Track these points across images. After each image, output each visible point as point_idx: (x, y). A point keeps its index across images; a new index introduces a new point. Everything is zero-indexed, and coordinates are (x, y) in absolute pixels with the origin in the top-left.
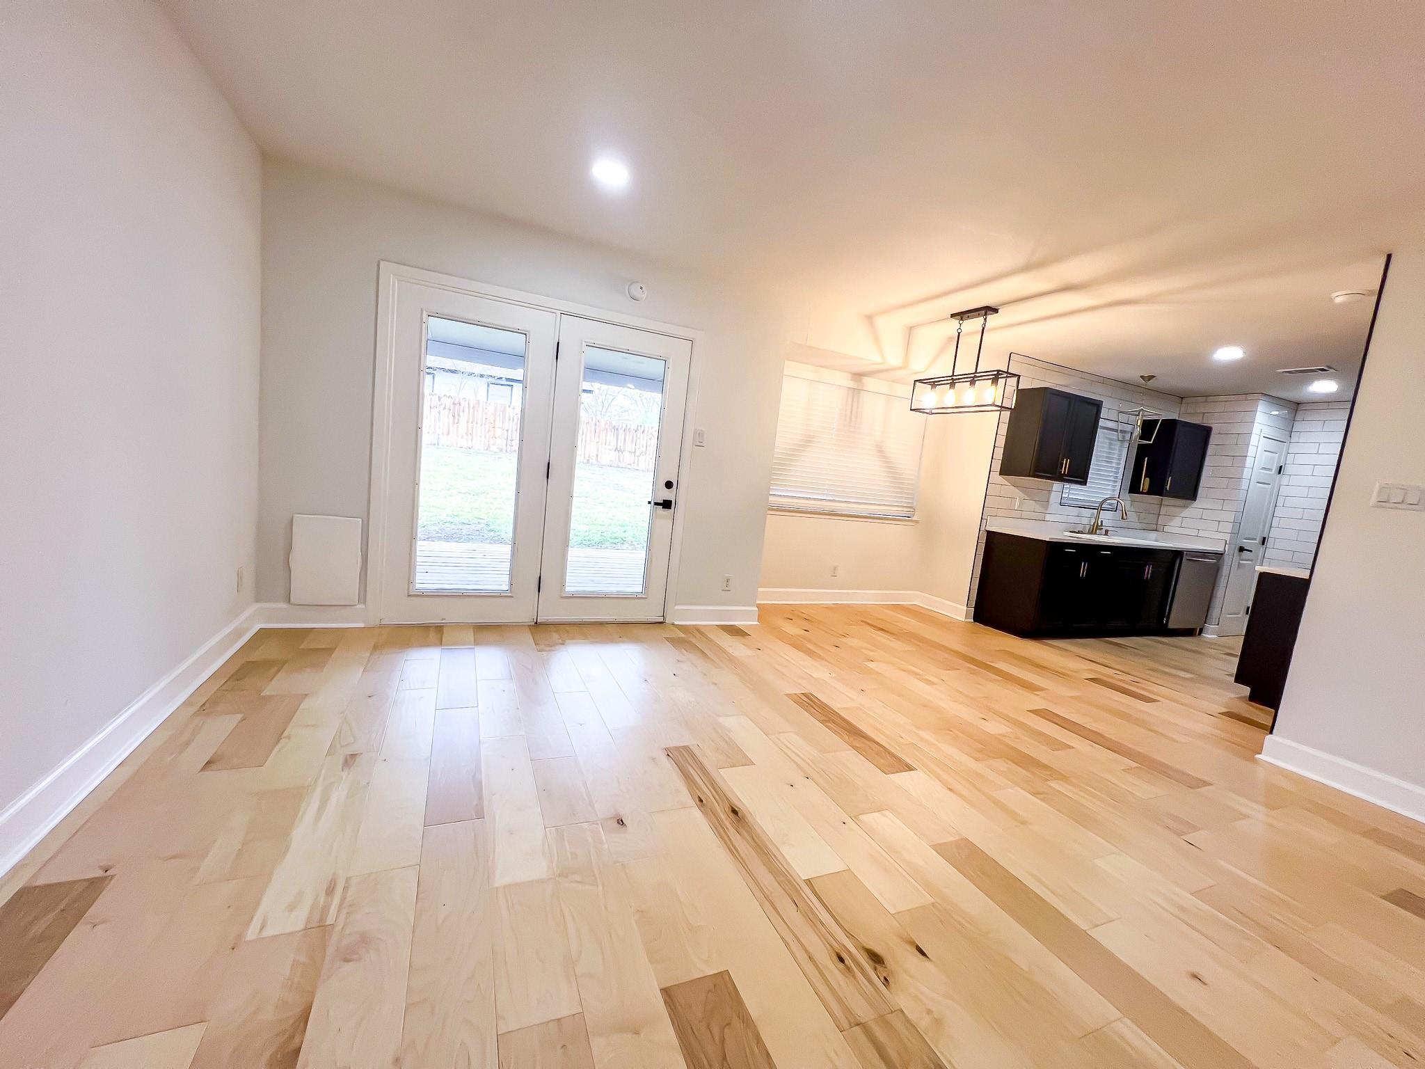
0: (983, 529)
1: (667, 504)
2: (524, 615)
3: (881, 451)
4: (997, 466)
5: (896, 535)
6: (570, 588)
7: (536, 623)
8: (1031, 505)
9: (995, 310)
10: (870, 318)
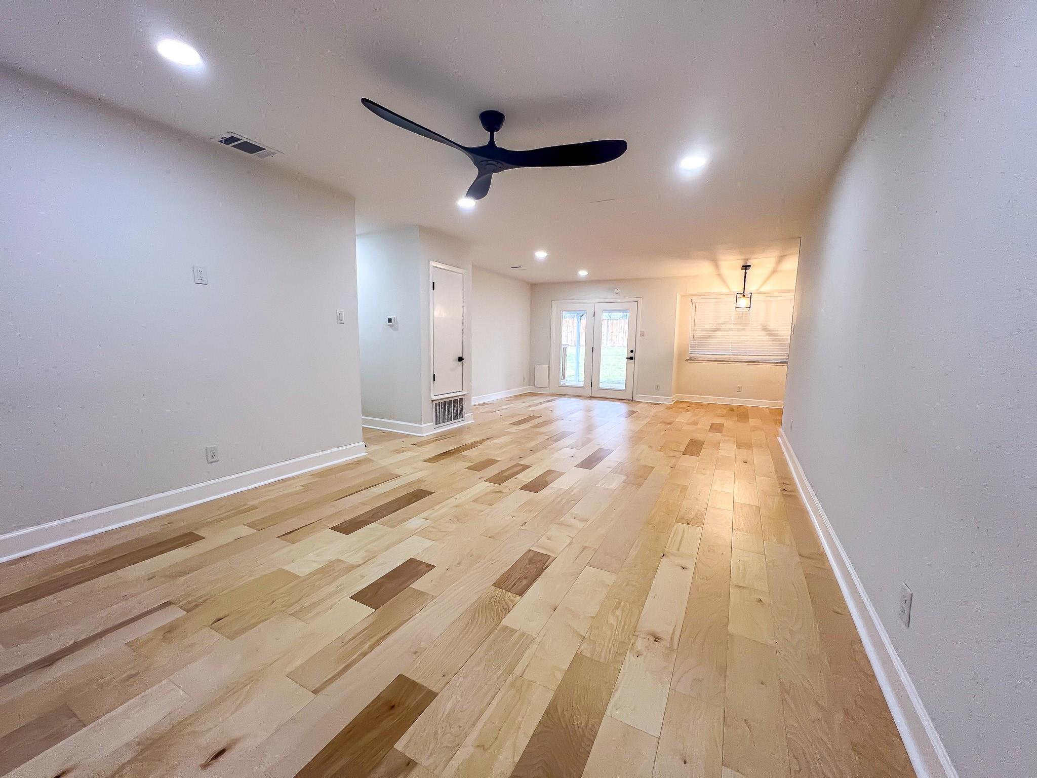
1: (631, 358)
2: (588, 394)
6: (601, 386)
7: (591, 396)
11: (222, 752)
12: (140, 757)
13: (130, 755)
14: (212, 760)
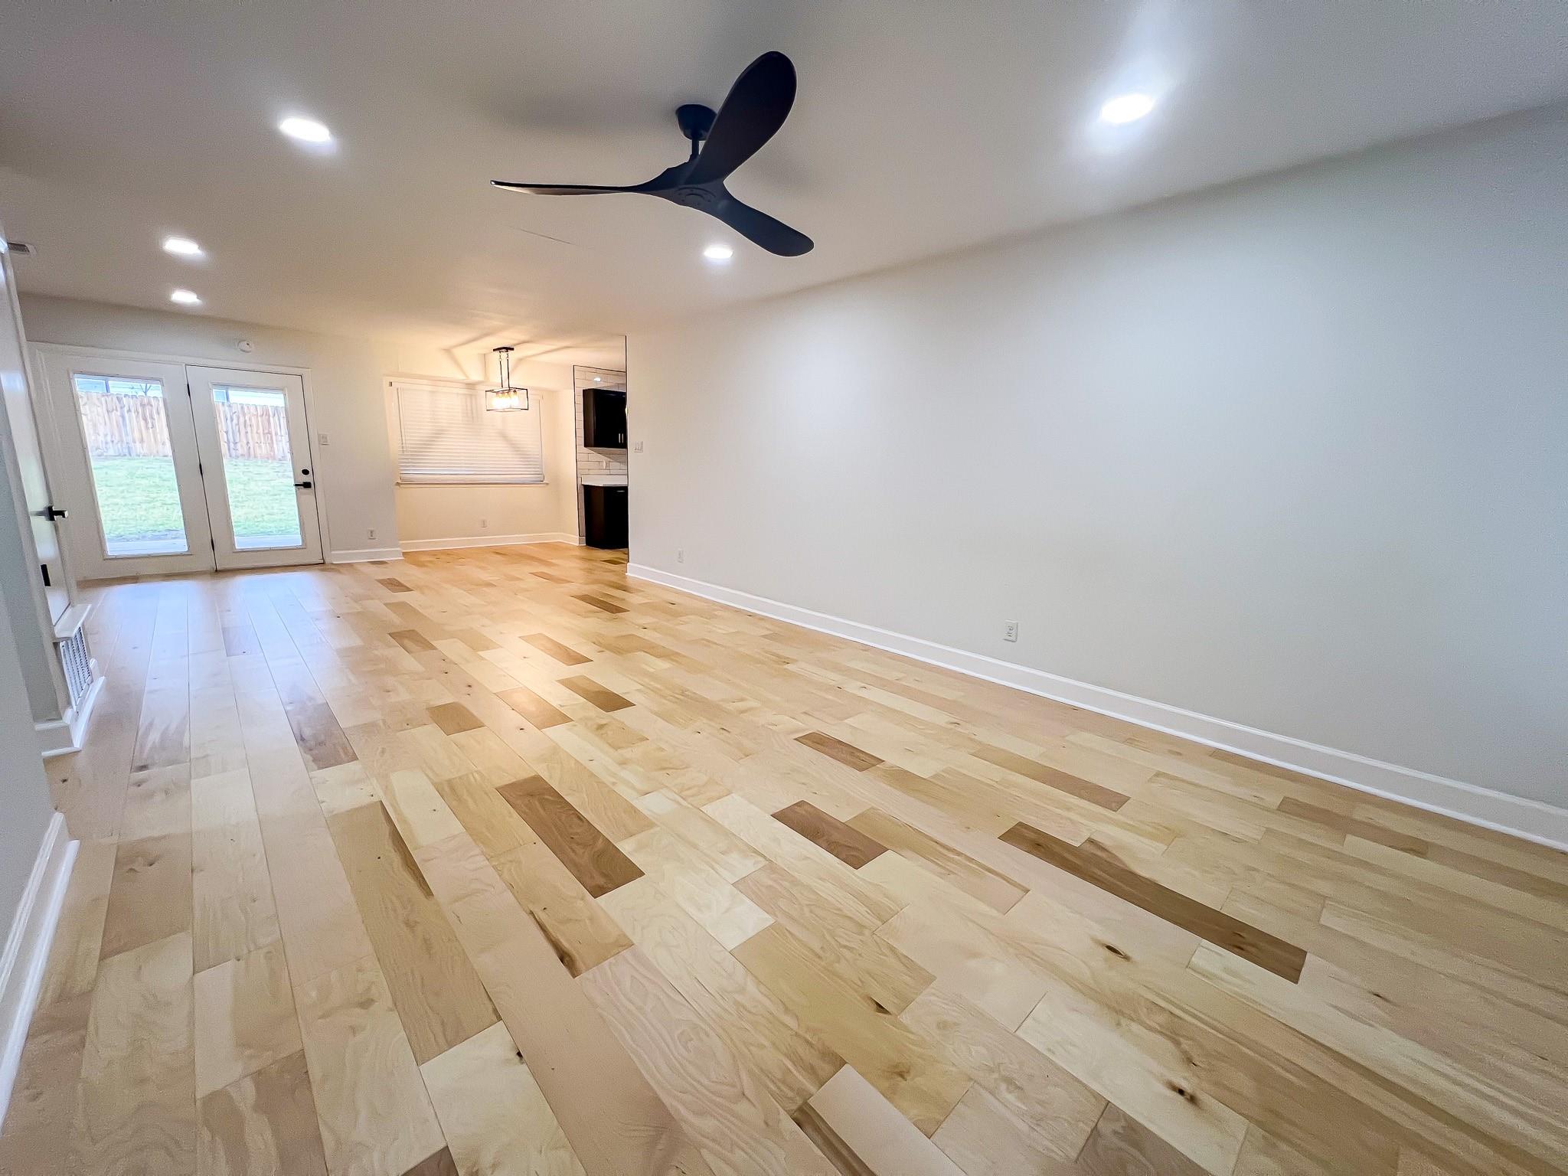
0: (580, 483)
1: (307, 485)
2: (207, 564)
3: (504, 436)
4: (582, 440)
5: (534, 493)
6: (238, 547)
7: (216, 571)
8: (615, 465)
9: (513, 349)
10: (448, 351)
11: (1110, 948)
12: (1134, 1016)
13: (1135, 1027)
14: (1120, 954)
